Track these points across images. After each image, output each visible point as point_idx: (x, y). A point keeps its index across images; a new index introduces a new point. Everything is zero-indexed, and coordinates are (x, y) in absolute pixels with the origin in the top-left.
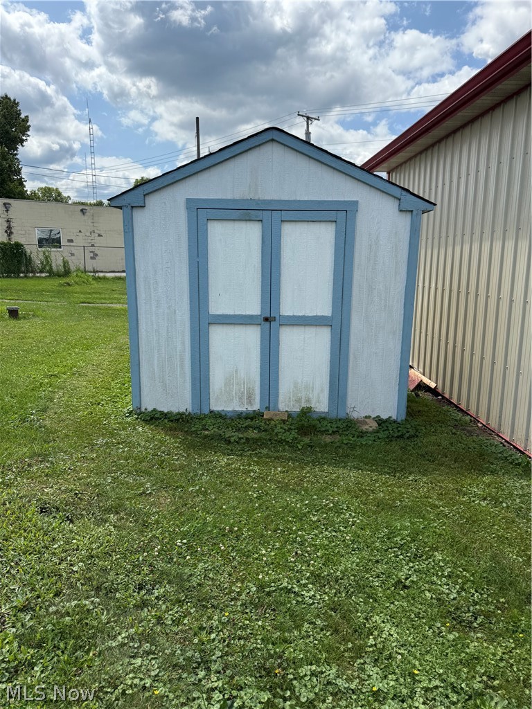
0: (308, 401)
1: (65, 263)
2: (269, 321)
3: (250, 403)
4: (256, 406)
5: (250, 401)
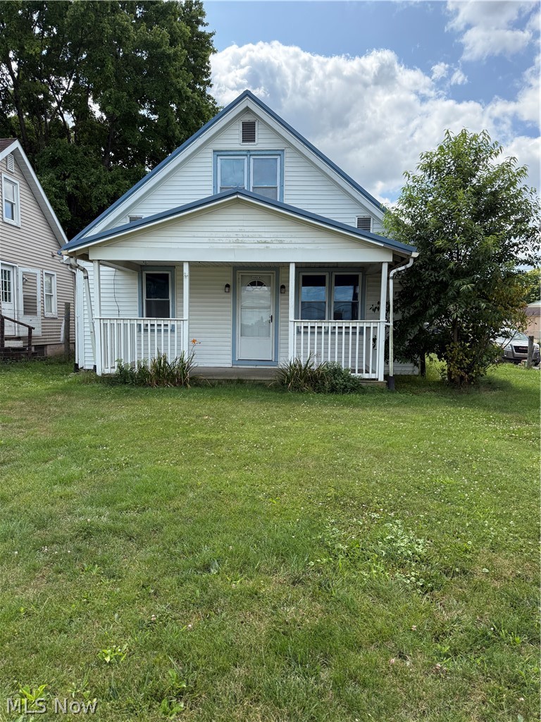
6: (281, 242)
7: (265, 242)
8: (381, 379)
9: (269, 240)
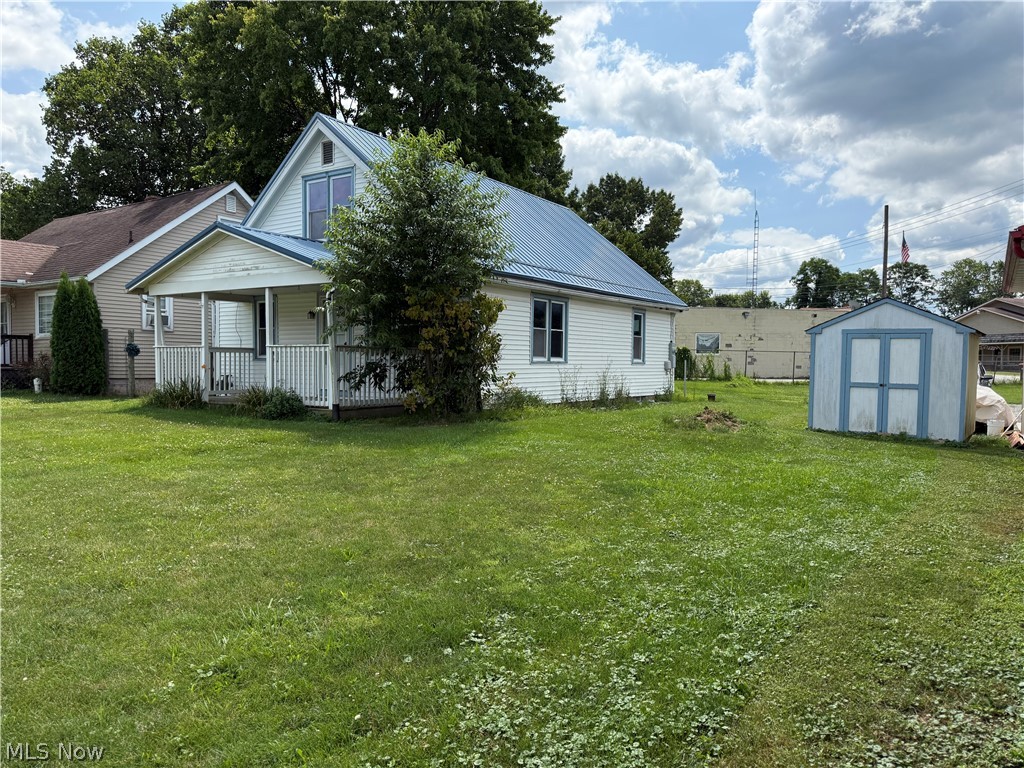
0: (905, 428)
1: (727, 368)
2: (883, 386)
3: (871, 428)
4: (875, 431)
5: (871, 427)
6: (257, 268)
7: (247, 269)
8: (331, 408)
9: (249, 267)
